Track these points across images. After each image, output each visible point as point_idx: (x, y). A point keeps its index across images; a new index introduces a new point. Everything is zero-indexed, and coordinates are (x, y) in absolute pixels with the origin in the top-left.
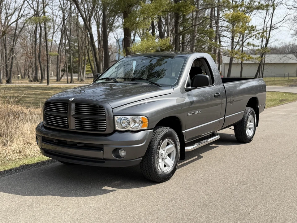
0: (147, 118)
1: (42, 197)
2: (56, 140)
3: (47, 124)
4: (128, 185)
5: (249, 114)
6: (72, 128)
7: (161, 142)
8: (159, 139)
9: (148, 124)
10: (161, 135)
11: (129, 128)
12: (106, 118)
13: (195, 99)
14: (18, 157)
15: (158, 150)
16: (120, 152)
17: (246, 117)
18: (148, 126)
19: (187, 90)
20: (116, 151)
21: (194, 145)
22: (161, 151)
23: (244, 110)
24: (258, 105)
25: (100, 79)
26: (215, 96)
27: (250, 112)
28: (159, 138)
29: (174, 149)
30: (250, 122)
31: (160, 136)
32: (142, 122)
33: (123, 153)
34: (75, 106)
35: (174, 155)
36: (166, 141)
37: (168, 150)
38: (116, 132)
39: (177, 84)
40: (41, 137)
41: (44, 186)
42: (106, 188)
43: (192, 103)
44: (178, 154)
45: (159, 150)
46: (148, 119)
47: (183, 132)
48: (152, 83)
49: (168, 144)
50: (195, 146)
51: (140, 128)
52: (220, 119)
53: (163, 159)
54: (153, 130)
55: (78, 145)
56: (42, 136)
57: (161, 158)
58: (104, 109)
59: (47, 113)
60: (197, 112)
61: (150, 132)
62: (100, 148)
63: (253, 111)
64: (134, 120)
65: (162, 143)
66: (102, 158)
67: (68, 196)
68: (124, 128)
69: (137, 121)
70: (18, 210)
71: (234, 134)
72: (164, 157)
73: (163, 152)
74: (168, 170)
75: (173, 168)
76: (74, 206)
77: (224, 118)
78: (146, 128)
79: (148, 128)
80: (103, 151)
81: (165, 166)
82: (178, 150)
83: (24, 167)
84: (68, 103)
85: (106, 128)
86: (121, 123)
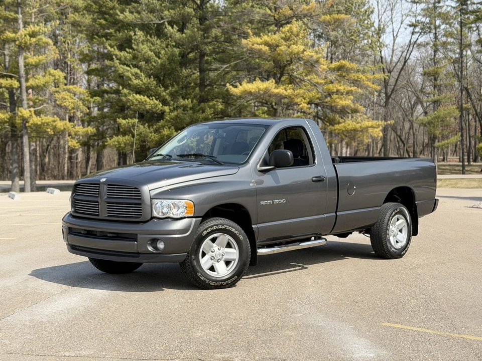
0: (192, 203)
2: (85, 230)
3: (75, 211)
6: (103, 215)
9: (195, 210)
11: (171, 215)
12: (142, 202)
16: (158, 242)
18: (194, 213)
19: (261, 171)
20: (154, 242)
23: (380, 206)
25: (155, 156)
26: (313, 181)
32: (186, 208)
33: (161, 246)
34: (108, 187)
38: (154, 219)
39: (246, 163)
46: (194, 204)
47: (253, 226)
51: (183, 215)
52: (325, 215)
54: (201, 219)
55: (109, 235)
56: (69, 227)
58: (139, 191)
59: (76, 197)
60: (277, 201)
61: (197, 221)
62: (132, 237)
64: (177, 204)
66: (136, 252)
68: (163, 214)
69: (181, 207)
71: (370, 244)
77: (334, 214)
78: (192, 215)
79: (194, 215)
80: (137, 241)
84: (99, 184)
85: (141, 215)
86: (161, 208)
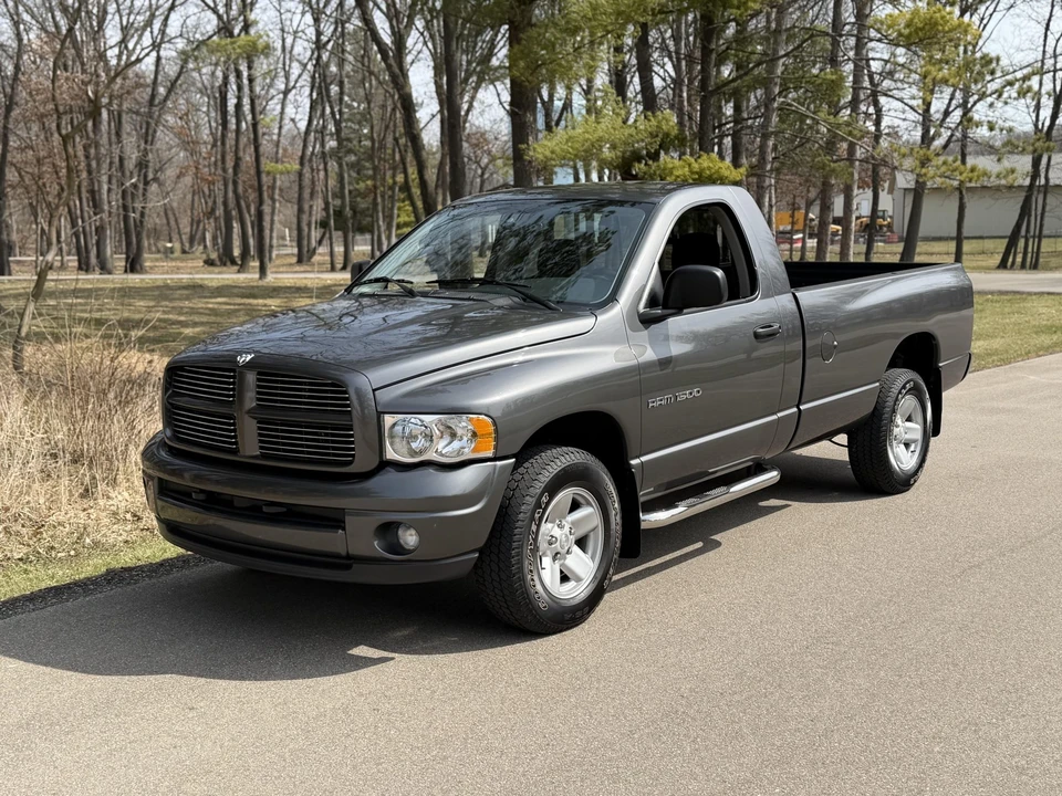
0: (489, 420)
1: (146, 678)
3: (175, 437)
4: (436, 643)
5: (900, 392)
6: (248, 453)
7: (544, 499)
8: (539, 491)
9: (496, 439)
10: (546, 476)
11: (431, 456)
12: (355, 419)
13: (677, 349)
14: (124, 537)
15: (534, 528)
16: (400, 532)
17: (890, 403)
18: (496, 448)
19: (647, 321)
20: (388, 530)
21: (676, 507)
22: (548, 528)
23: (878, 381)
24: (938, 361)
25: (365, 283)
26: (757, 336)
27: (904, 387)
28: (539, 486)
29: (597, 521)
30: (909, 419)
31: (543, 479)
32: (474, 435)
33: (410, 538)
34: (258, 380)
35: (596, 543)
36: (565, 495)
37: (575, 524)
38: (388, 469)
39: (612, 301)
40: (156, 480)
41: (162, 641)
42: (362, 651)
43: (665, 363)
44: (612, 540)
45: (539, 526)
46: (495, 423)
47: (633, 462)
48: (528, 298)
49: (575, 506)
50: (679, 511)
51: (468, 454)
52: (780, 415)
53: (557, 554)
54: (513, 460)
55: (265, 509)
56: (159, 478)
57: (548, 552)
58: (345, 392)
59: (173, 401)
60: (684, 395)
61: (502, 467)
62: (334, 521)
63: (916, 383)
64: (450, 428)
65: (548, 504)
66: (344, 553)
67: (231, 677)
68: (413, 453)
69: (459, 432)
70: (62, 721)
72: (559, 549)
73: (557, 532)
74: (573, 592)
75: (592, 587)
76: (240, 711)
77: (795, 409)
78: (490, 454)
79: (495, 453)
80: (344, 529)
81: (564, 578)
82: (613, 526)
83: (115, 577)
84: (234, 371)
85: (353, 456)
86: (406, 437)
